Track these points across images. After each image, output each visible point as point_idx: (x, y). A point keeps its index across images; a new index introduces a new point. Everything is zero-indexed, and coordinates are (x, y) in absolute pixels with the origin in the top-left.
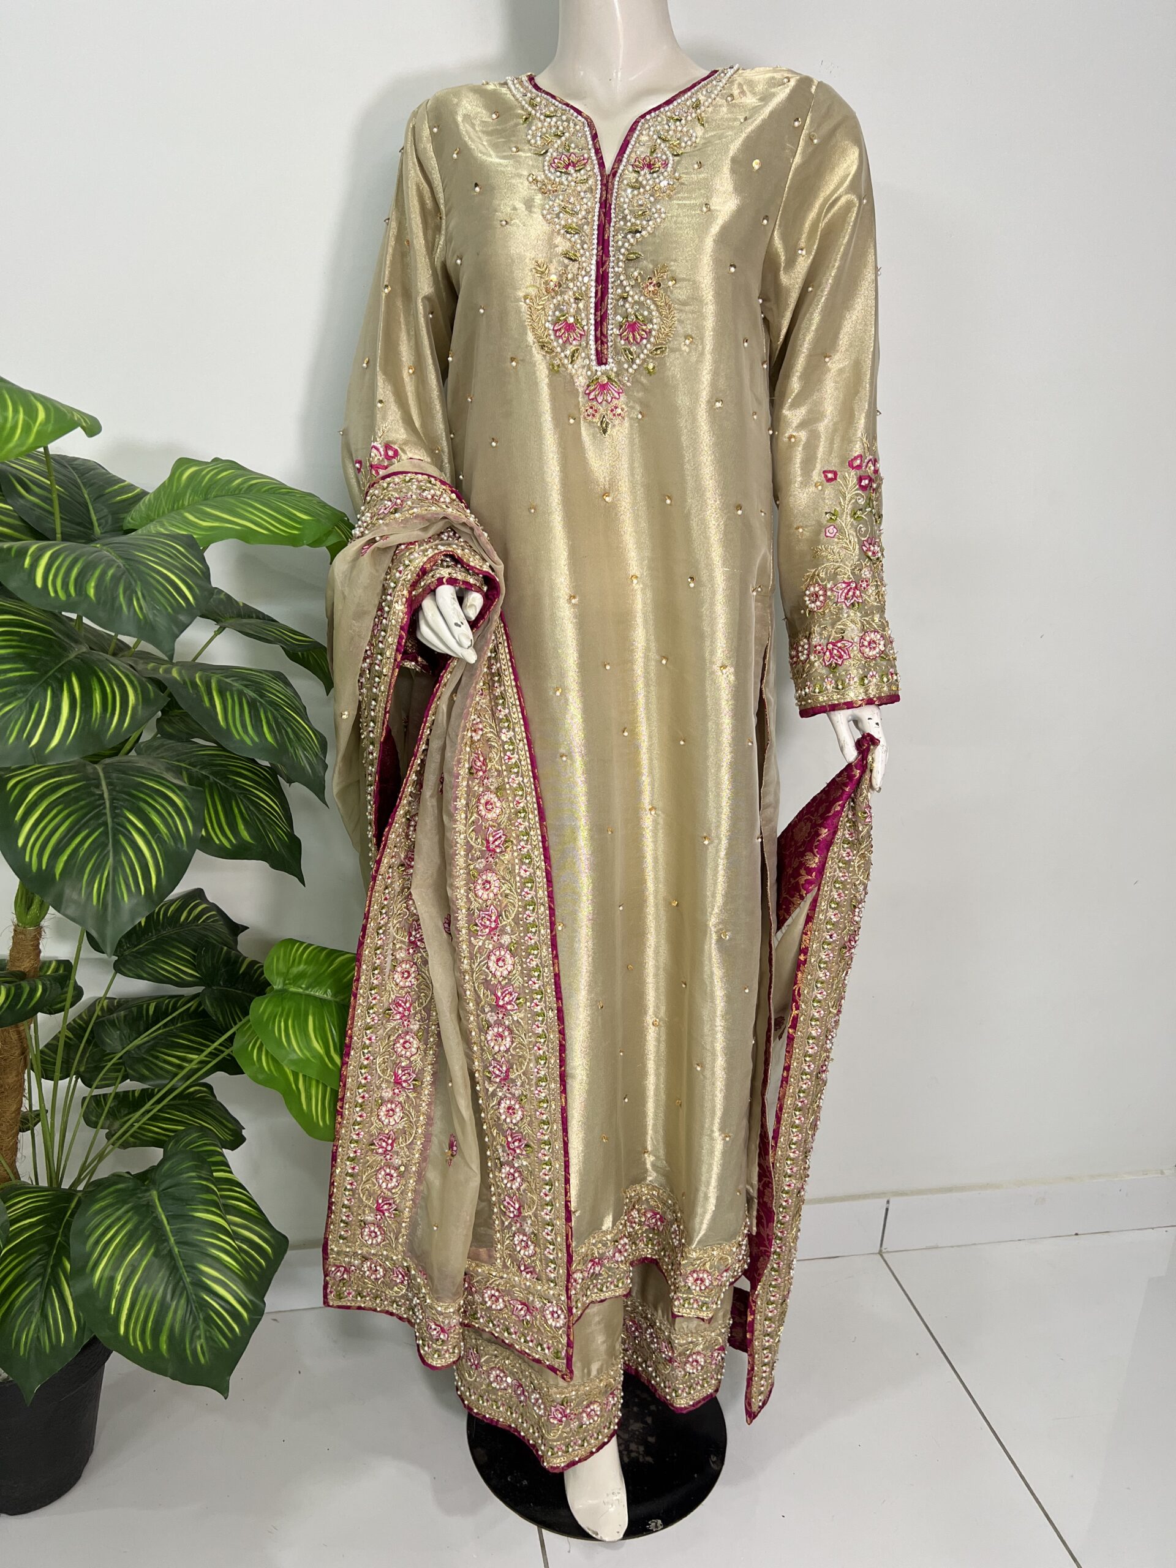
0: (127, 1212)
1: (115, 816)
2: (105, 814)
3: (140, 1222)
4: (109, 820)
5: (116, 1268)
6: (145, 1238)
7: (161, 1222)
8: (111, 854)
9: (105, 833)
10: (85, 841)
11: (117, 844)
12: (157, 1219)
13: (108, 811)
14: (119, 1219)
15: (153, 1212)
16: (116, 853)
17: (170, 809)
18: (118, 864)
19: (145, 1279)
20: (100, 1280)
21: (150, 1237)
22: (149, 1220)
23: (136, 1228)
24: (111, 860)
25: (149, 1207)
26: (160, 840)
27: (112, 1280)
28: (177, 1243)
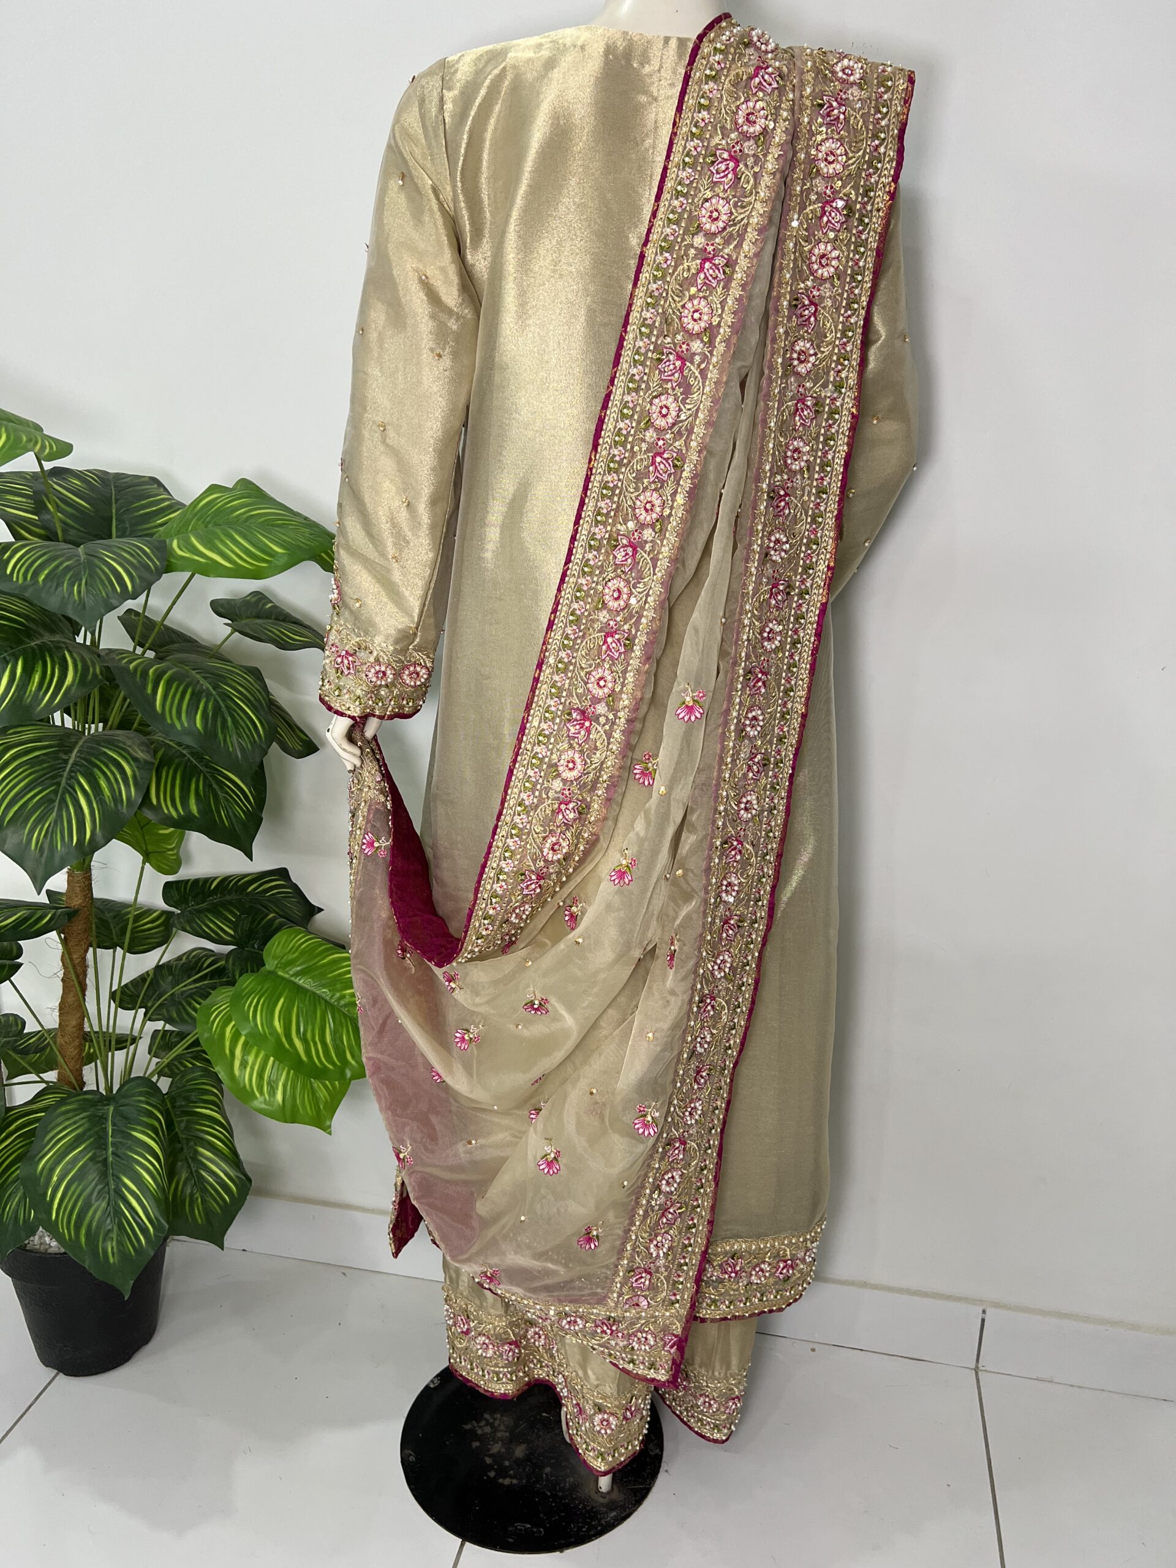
0: (82, 1119)
1: (70, 778)
2: (62, 776)
3: (89, 1130)
4: (64, 781)
5: (57, 1163)
6: (88, 1143)
7: (107, 1134)
8: (56, 809)
9: (56, 792)
10: (36, 796)
11: (63, 800)
12: (105, 1130)
13: (65, 774)
14: (75, 1123)
15: (103, 1123)
16: (60, 810)
17: (118, 776)
18: (60, 816)
19: (80, 1176)
20: (43, 1168)
21: (91, 1143)
22: (96, 1129)
23: (84, 1133)
24: (54, 814)
25: (103, 1118)
26: (101, 802)
27: (52, 1170)
28: (113, 1153)
